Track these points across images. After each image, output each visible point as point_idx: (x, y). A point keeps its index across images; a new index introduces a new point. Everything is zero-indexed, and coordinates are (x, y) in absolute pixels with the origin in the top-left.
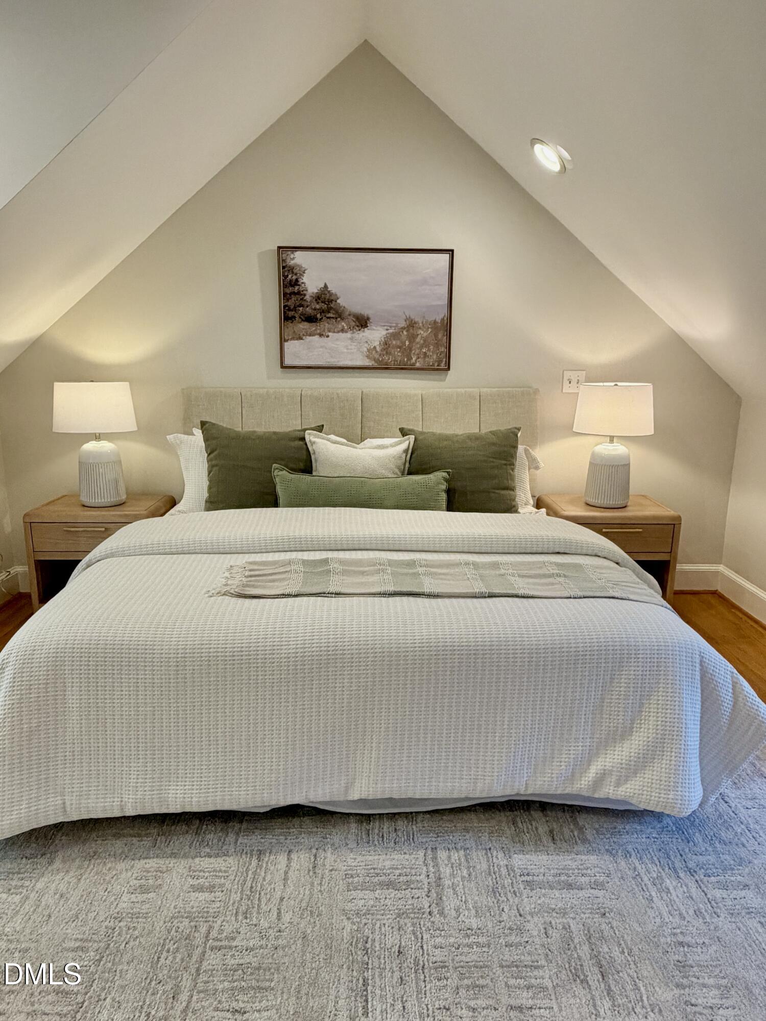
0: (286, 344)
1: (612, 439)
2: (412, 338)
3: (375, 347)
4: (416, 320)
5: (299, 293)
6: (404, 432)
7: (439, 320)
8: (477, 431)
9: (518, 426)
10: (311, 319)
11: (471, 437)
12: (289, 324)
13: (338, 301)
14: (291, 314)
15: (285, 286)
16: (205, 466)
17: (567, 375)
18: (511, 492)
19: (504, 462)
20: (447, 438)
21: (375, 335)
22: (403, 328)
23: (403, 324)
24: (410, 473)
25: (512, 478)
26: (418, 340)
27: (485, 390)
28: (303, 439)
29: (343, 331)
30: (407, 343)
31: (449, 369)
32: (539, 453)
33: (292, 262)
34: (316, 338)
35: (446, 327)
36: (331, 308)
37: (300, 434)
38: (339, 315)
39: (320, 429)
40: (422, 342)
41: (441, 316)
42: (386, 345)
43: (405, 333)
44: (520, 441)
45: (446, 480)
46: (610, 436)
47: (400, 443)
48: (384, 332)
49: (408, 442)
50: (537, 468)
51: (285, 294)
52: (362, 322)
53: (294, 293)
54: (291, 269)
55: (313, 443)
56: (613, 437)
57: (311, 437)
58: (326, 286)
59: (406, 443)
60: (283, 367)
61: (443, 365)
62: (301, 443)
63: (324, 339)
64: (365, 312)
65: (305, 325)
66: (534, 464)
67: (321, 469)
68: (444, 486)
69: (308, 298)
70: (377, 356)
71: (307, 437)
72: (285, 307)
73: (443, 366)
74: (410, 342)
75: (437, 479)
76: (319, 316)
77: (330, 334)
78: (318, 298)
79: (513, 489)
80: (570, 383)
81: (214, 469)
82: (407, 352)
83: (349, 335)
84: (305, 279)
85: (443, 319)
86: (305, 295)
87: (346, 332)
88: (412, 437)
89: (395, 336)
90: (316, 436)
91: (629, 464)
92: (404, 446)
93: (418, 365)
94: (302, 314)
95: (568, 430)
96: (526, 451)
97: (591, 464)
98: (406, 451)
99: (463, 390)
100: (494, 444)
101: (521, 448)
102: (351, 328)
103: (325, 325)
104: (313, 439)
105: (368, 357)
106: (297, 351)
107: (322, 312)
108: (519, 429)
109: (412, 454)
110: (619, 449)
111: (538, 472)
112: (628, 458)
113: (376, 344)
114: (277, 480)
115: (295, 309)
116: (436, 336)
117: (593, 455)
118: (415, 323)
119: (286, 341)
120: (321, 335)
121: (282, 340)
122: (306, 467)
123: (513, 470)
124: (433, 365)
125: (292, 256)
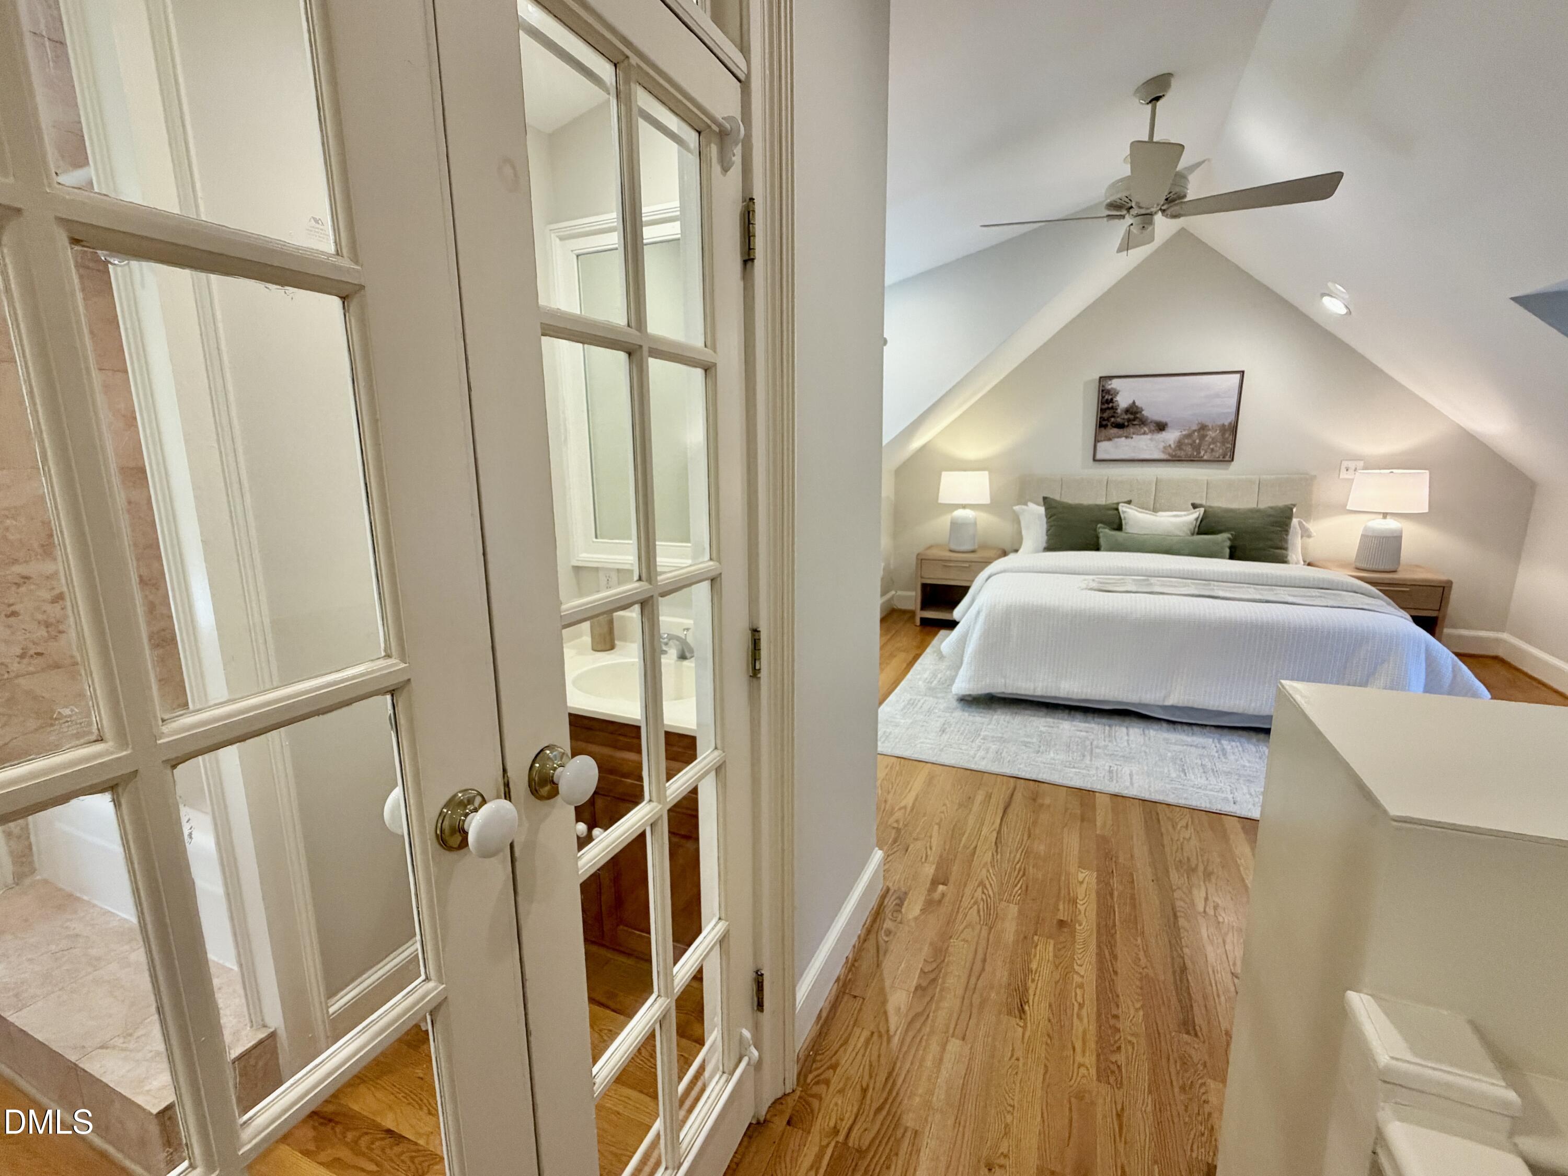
0: (1099, 445)
1: (1385, 515)
2: (1202, 437)
3: (1170, 446)
4: (1207, 424)
5: (1112, 408)
6: (1195, 506)
7: (1226, 424)
8: (1255, 506)
9: (1293, 503)
10: (1120, 426)
11: (1252, 511)
12: (1103, 429)
13: (1143, 412)
14: (1104, 423)
15: (1103, 403)
16: (1045, 527)
17: (1345, 464)
18: (1284, 552)
19: (1279, 529)
20: (1231, 510)
21: (1171, 436)
22: (1195, 431)
23: (1195, 427)
24: (1199, 533)
25: (1286, 541)
26: (1207, 439)
27: (1264, 477)
28: (1117, 509)
29: (1144, 433)
30: (1197, 441)
31: (1233, 460)
32: (1312, 526)
33: (1110, 387)
34: (1123, 439)
35: (1233, 429)
36: (1137, 418)
37: (1115, 506)
38: (1143, 422)
39: (1129, 502)
40: (1210, 440)
41: (1229, 420)
42: (1180, 444)
43: (1196, 434)
44: (1294, 515)
45: (1230, 539)
46: (1384, 513)
47: (1192, 513)
48: (1180, 434)
49: (1198, 513)
50: (1309, 536)
51: (1102, 410)
52: (1161, 427)
53: (1108, 408)
54: (1108, 392)
55: (1124, 512)
56: (1387, 514)
57: (1122, 508)
58: (1134, 402)
59: (1199, 512)
60: (1095, 460)
61: (1228, 456)
62: (1116, 512)
63: (1130, 440)
64: (1164, 420)
65: (1115, 431)
66: (1306, 533)
67: (1129, 528)
68: (1228, 543)
69: (1119, 411)
70: (1171, 451)
71: (1120, 508)
72: (1100, 418)
73: (1227, 458)
74: (1200, 440)
75: (1223, 538)
76: (1126, 424)
77: (1134, 436)
78: (1127, 411)
79: (1286, 549)
80: (1347, 470)
81: (1053, 529)
82: (1197, 448)
83: (1149, 436)
84: (1119, 398)
85: (1230, 423)
86: (1117, 409)
87: (1147, 434)
88: (1202, 510)
89: (1189, 436)
90: (1127, 507)
91: (1401, 537)
92: (1195, 515)
93: (1205, 458)
94: (1113, 423)
95: (1342, 509)
96: (1300, 523)
97: (1364, 536)
98: (1197, 519)
99: (1244, 477)
100: (1270, 516)
101: (1295, 521)
102: (1151, 432)
103: (1132, 430)
104: (1125, 509)
105: (1163, 452)
106: (1107, 449)
107: (1129, 420)
108: (1294, 505)
109: (1201, 521)
110: (1392, 524)
111: (1311, 540)
112: (1401, 532)
113: (1172, 443)
114: (1101, 535)
115: (1108, 419)
116: (1223, 435)
117: (1366, 529)
118: (1206, 426)
119: (1099, 441)
120: (1127, 437)
121: (1096, 441)
122: (1119, 528)
123: (1287, 535)
124: (1219, 457)
125: (1110, 382)
